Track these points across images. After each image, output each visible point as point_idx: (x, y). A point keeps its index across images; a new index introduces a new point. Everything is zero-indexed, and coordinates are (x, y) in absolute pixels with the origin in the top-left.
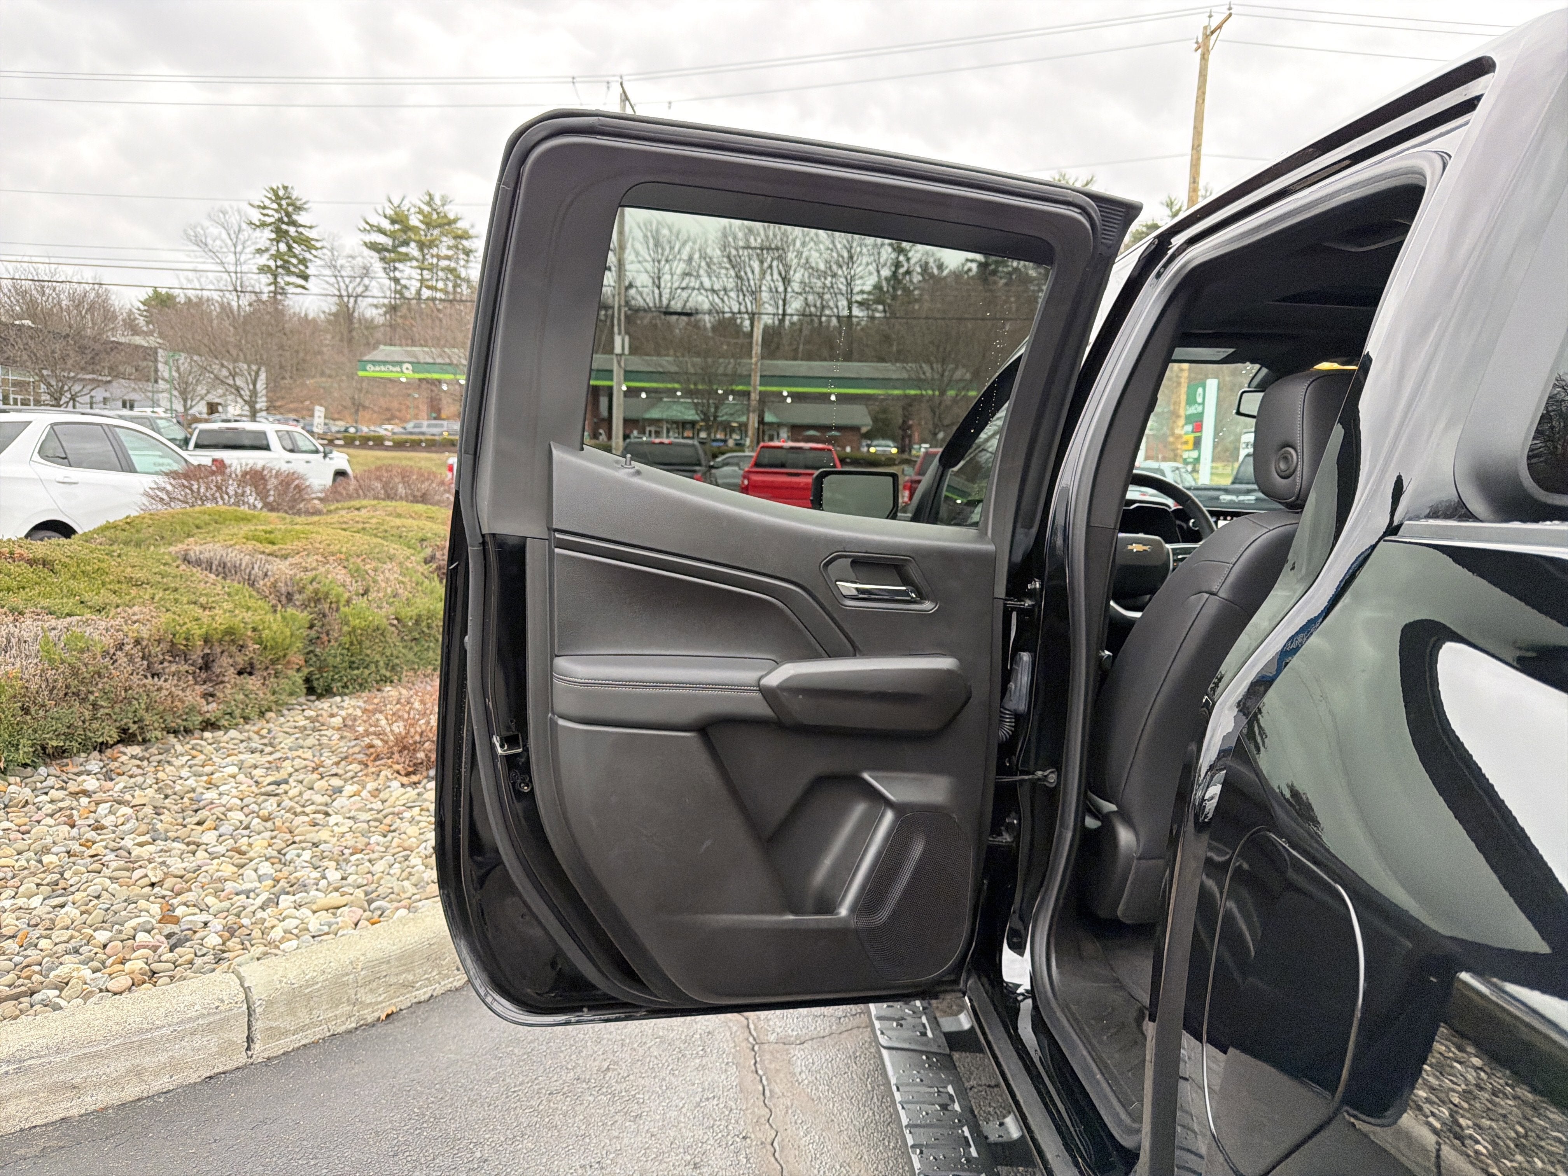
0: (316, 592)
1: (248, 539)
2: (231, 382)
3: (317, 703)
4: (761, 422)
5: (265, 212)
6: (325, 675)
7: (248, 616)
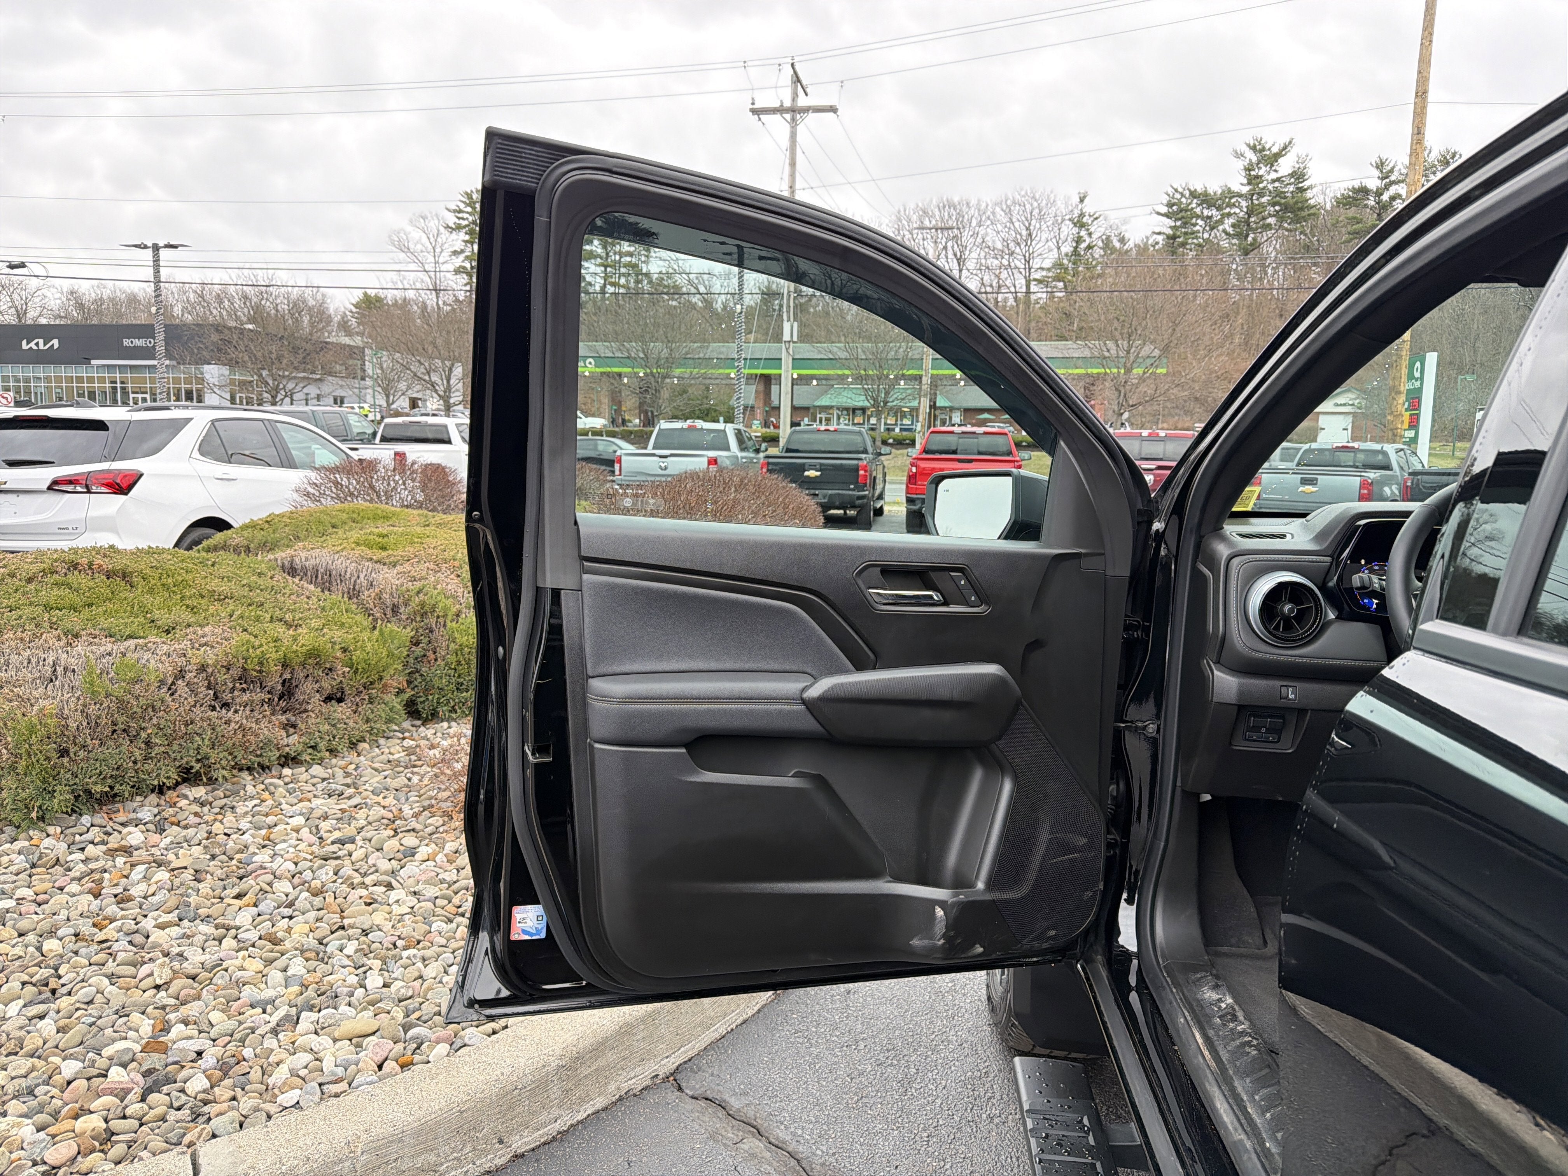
0: (423, 604)
1: (358, 544)
2: (427, 378)
3: (422, 729)
4: (933, 406)
5: (460, 215)
6: (430, 697)
7: (338, 635)
